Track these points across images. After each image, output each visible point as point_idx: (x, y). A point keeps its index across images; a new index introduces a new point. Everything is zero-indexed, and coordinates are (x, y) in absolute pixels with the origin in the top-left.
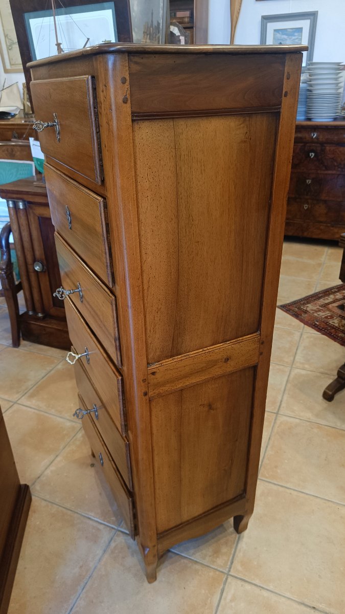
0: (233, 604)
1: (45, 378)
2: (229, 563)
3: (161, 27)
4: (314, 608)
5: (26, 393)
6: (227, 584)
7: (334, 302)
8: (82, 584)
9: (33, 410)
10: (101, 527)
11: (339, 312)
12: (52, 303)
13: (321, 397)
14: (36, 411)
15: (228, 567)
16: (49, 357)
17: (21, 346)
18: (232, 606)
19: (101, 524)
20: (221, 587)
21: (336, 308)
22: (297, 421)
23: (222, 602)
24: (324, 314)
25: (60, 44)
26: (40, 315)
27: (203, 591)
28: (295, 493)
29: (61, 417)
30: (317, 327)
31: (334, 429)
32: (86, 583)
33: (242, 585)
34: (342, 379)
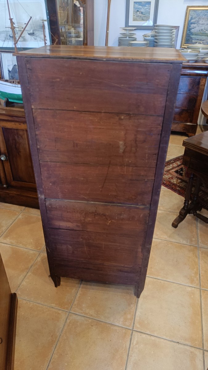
0: (137, 346)
1: (12, 224)
2: (132, 324)
3: (69, 2)
4: (178, 342)
6: (133, 336)
7: (173, 169)
8: (54, 346)
10: (60, 312)
11: (176, 175)
12: (12, 178)
13: (171, 226)
15: (132, 326)
16: (13, 211)
18: (137, 347)
19: (60, 310)
20: (130, 338)
21: (174, 172)
22: (160, 240)
23: (131, 346)
24: (168, 176)
25: (12, 19)
26: (5, 186)
27: (121, 341)
28: (162, 282)
29: (26, 249)
30: (165, 184)
31: (179, 244)
32: (56, 345)
33: (141, 335)
34: (182, 215)
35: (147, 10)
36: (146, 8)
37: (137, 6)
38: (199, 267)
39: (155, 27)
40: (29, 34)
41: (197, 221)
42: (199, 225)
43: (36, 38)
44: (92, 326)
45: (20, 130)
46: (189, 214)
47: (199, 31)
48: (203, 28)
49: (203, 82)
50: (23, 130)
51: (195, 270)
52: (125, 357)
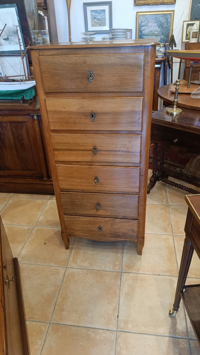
0: (126, 282)
1: (5, 208)
2: (121, 268)
3: (34, 12)
4: (159, 275)
6: (122, 276)
8: (57, 293)
10: (59, 268)
23: (122, 283)
27: (113, 281)
29: (20, 226)
31: (153, 205)
32: (59, 292)
33: (128, 274)
34: (152, 182)
35: (103, 16)
36: (101, 15)
37: (93, 14)
38: (170, 220)
39: (111, 31)
40: (4, 39)
41: (165, 186)
42: (167, 189)
43: (10, 42)
44: (87, 274)
45: (4, 122)
46: (158, 181)
47: (149, 32)
48: (152, 29)
49: (158, 75)
50: (7, 122)
51: (167, 222)
52: (118, 291)
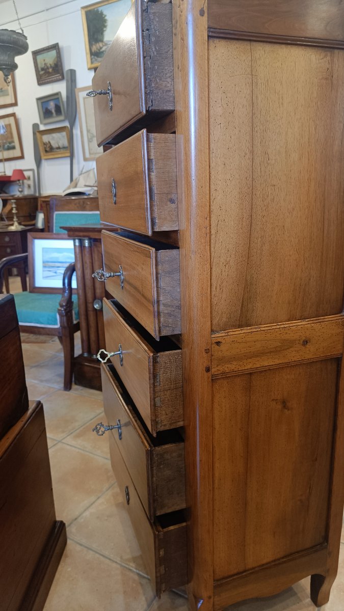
5: (72, 433)
9: (77, 450)
14: (80, 451)
17: (72, 390)
